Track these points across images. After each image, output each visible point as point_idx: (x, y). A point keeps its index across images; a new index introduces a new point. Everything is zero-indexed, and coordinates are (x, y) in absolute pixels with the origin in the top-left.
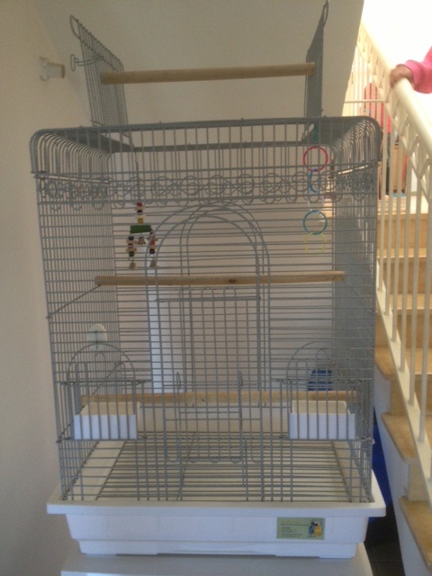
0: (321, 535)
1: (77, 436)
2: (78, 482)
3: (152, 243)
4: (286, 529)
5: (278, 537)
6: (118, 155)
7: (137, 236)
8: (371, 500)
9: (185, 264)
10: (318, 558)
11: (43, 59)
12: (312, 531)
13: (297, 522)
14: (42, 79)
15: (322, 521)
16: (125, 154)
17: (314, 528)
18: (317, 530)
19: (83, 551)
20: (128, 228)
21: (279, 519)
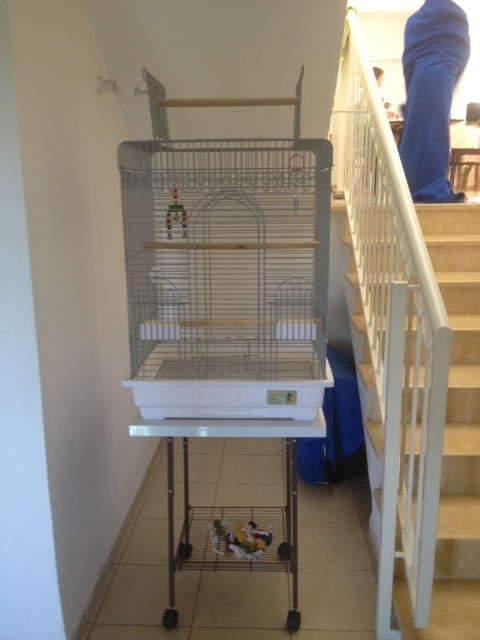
0: (294, 402)
1: (143, 337)
2: (141, 369)
3: (184, 219)
4: (273, 398)
5: (268, 403)
6: (159, 153)
7: (173, 214)
8: (325, 378)
9: (207, 236)
10: (291, 419)
11: (100, 77)
12: (289, 399)
13: (280, 393)
14: (99, 92)
15: (295, 392)
16: (164, 154)
17: (290, 397)
18: (292, 399)
19: (143, 415)
20: (167, 208)
21: (268, 391)
